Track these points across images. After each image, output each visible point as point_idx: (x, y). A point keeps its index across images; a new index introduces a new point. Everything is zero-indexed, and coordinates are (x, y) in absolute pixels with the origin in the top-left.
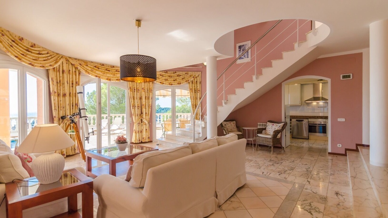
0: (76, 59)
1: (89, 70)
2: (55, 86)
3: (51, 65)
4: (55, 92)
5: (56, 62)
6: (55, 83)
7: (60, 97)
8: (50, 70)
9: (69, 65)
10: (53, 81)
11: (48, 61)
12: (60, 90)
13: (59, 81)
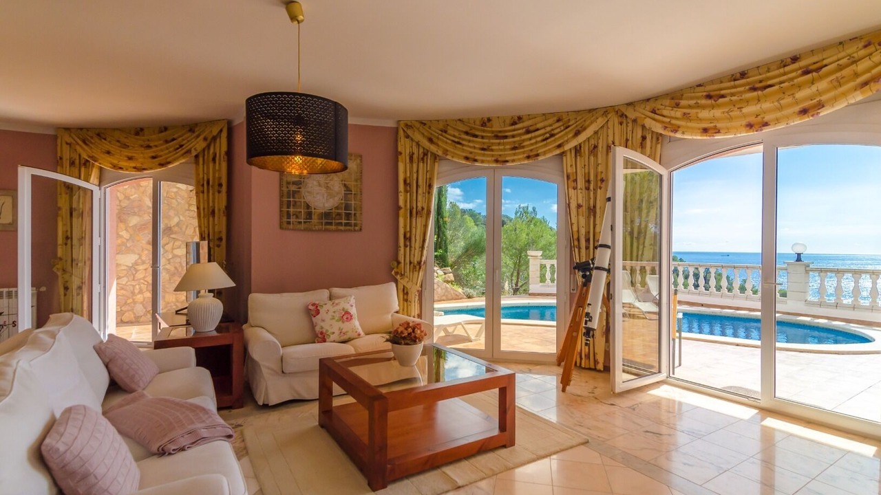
0: (648, 100)
1: (677, 119)
2: (579, 191)
3: (559, 146)
4: (579, 206)
5: (577, 133)
6: (581, 183)
7: (595, 217)
8: (564, 158)
9: (627, 125)
10: (576, 181)
11: (552, 139)
12: (595, 199)
13: (592, 178)
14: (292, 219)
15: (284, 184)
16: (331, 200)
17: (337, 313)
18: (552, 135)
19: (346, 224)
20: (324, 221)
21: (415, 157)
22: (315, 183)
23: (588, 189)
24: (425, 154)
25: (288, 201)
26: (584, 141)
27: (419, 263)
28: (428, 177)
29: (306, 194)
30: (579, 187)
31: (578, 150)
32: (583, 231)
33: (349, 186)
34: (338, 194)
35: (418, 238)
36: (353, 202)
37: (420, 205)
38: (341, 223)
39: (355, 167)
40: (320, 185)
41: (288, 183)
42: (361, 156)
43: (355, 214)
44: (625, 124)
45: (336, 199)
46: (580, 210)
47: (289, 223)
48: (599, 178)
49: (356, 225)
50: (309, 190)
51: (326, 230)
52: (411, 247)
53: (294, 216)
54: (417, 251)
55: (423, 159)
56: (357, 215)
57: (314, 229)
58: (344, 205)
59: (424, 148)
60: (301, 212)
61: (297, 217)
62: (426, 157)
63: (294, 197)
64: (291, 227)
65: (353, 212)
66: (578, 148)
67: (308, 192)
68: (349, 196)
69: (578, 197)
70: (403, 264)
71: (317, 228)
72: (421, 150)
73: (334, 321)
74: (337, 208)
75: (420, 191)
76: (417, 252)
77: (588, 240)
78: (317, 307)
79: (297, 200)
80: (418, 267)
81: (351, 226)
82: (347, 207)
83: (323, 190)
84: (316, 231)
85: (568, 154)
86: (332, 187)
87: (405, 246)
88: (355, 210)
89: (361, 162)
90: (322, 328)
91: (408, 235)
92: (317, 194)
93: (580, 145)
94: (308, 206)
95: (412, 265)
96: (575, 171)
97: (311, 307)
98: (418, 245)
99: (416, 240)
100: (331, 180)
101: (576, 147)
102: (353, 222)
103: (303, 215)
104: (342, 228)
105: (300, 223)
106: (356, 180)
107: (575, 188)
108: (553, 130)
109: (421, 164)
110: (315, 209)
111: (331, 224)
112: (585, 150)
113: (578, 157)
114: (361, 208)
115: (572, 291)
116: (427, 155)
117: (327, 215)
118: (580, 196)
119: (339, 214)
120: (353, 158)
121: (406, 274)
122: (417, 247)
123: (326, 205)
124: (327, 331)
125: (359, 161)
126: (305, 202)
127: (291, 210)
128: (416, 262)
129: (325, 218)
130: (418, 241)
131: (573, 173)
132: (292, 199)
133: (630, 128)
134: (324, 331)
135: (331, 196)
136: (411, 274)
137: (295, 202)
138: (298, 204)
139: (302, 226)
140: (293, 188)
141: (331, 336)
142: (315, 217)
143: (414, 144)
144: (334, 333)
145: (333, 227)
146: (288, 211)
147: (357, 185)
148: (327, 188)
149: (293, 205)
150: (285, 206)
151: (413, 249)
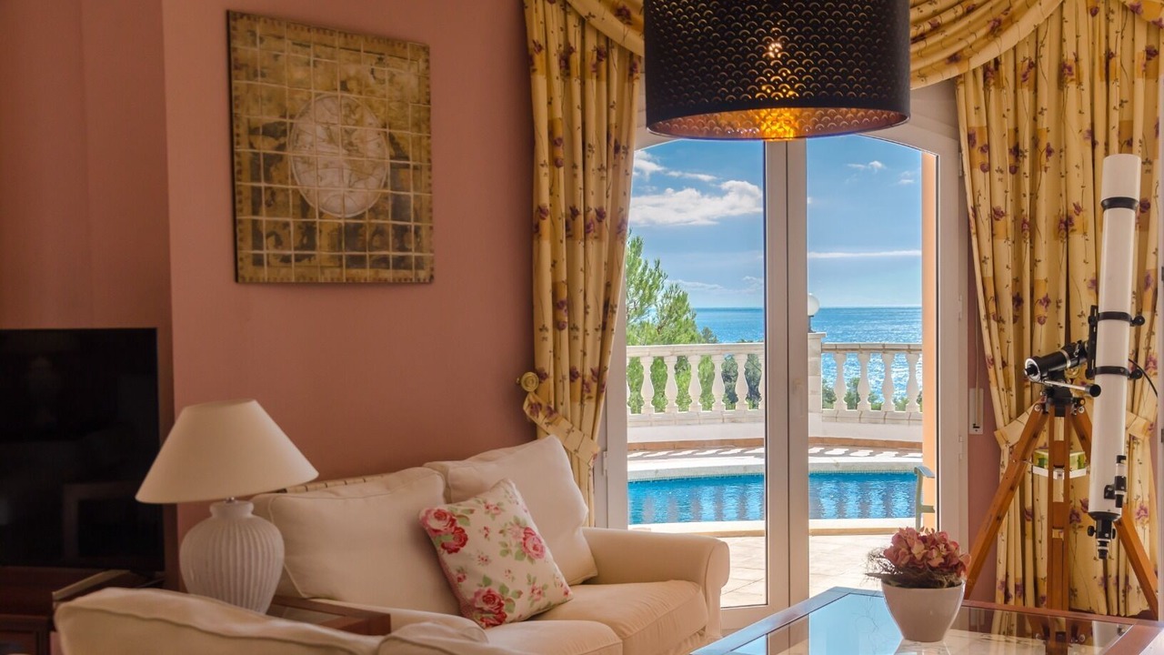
2: (996, 176)
3: (954, 59)
4: (996, 214)
5: (997, 29)
6: (1000, 157)
7: (1033, 241)
8: (961, 89)
9: (1107, 18)
10: (986, 149)
11: (938, 37)
12: (1034, 195)
13: (1026, 144)
14: (268, 250)
15: (242, 130)
16: (360, 185)
17: (509, 536)
18: (936, 28)
19: (400, 263)
20: (345, 254)
21: (576, 59)
22: (320, 131)
23: (1015, 170)
24: (602, 54)
25: (254, 189)
26: (1006, 53)
27: (599, 374)
28: (613, 121)
29: (300, 167)
30: (995, 165)
31: (991, 71)
32: (1007, 277)
33: (402, 143)
34: (375, 166)
35: (591, 301)
36: (411, 194)
37: (593, 204)
38: (384, 260)
39: (414, 82)
40: (331, 140)
41: (253, 131)
42: (426, 49)
43: (417, 229)
44: (1103, 17)
45: (373, 181)
46: (1000, 225)
47: (258, 261)
48: (1043, 146)
49: (419, 264)
50: (305, 153)
51: (352, 284)
52: (573, 328)
53: (272, 239)
54: (590, 339)
55: (596, 68)
56: (424, 233)
57: (322, 280)
58: (390, 202)
59: (598, 33)
60: (286, 225)
61: (279, 243)
62: (603, 64)
63: (268, 179)
64: (265, 273)
65: (412, 224)
66: (992, 66)
67: (306, 161)
68: (403, 173)
69: (994, 191)
70: (552, 381)
71: (328, 275)
72: (592, 42)
73: (511, 557)
74: (375, 211)
75: (593, 164)
76: (592, 343)
77: (1018, 301)
78: (453, 521)
79: (276, 186)
80: (594, 386)
81: (408, 267)
82: (399, 209)
83: (340, 155)
84: (326, 285)
85: (970, 78)
86: (361, 146)
87: (558, 325)
88: (417, 219)
89: (428, 68)
90: (487, 581)
91: (564, 295)
92: (326, 166)
93: (997, 62)
94: (305, 208)
95: (579, 381)
96: (985, 124)
97: (435, 524)
98: (593, 321)
99: (586, 307)
100: (357, 123)
101: (986, 67)
102: (413, 254)
103: (293, 236)
104: (388, 274)
105: (286, 259)
106: (417, 125)
107: (986, 168)
108: (936, 13)
109: (592, 84)
110: (321, 214)
111: (357, 262)
112: (1007, 71)
113: (992, 88)
114: (431, 210)
115: (973, 431)
116: (607, 56)
117: (350, 234)
118: (999, 188)
119: (380, 231)
120: (409, 54)
121: (561, 409)
122: (590, 327)
123: (349, 203)
124: (504, 589)
125: (422, 65)
126: (296, 192)
127: (263, 218)
128: (588, 373)
129: (350, 246)
130: (591, 311)
131: (981, 128)
132: (263, 185)
133: (1116, 25)
134: (496, 591)
135: (359, 173)
136: (577, 405)
137: (273, 193)
138: (280, 198)
139: (292, 272)
140: (266, 146)
141: (517, 601)
142: (322, 241)
143: (572, 21)
144: (520, 593)
145: (367, 273)
146: (255, 223)
147: (420, 138)
148: (350, 147)
149: (268, 205)
150: (246, 206)
151: (580, 334)
